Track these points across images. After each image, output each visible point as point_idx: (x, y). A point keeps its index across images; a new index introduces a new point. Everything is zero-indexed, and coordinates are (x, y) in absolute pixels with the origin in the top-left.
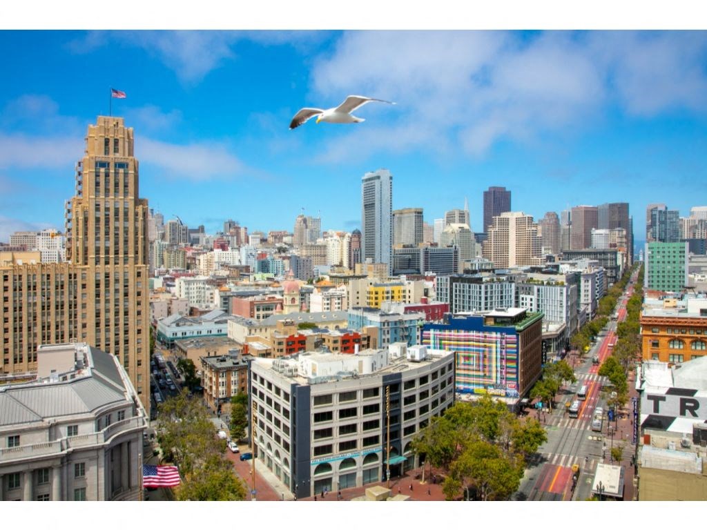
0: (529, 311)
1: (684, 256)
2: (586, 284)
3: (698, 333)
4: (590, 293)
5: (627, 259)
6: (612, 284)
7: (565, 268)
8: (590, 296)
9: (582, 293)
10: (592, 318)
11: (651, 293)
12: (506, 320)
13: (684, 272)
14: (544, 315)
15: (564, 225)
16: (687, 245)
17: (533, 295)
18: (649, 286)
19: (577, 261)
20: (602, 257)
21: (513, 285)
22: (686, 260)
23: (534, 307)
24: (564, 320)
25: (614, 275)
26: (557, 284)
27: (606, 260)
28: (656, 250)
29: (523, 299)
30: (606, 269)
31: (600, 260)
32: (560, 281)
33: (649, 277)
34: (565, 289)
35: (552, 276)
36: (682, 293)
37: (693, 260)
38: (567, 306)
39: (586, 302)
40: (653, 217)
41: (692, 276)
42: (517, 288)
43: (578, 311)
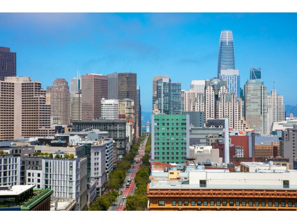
0: (36, 188)
1: (185, 128)
2: (97, 157)
3: (198, 205)
4: (100, 166)
5: (135, 131)
6: (121, 157)
7: (75, 140)
8: (100, 171)
9: (93, 167)
10: (102, 192)
11: (157, 164)
12: (9, 199)
13: (185, 143)
14: (52, 192)
15: (74, 94)
16: (188, 117)
17: (41, 169)
18: (155, 158)
19: (86, 133)
20: (112, 128)
21: (19, 159)
22: (188, 133)
23: (42, 184)
24: (74, 196)
25: (123, 147)
26: (67, 157)
27: (115, 131)
28: (161, 122)
29: (29, 174)
30: (116, 140)
31: (110, 131)
32: (69, 154)
33: (155, 149)
34: (74, 162)
35: (62, 149)
36: (184, 164)
37: (193, 132)
38: (77, 181)
39: (96, 176)
40: (158, 89)
41: (192, 148)
42: (23, 162)
43: (88, 186)
